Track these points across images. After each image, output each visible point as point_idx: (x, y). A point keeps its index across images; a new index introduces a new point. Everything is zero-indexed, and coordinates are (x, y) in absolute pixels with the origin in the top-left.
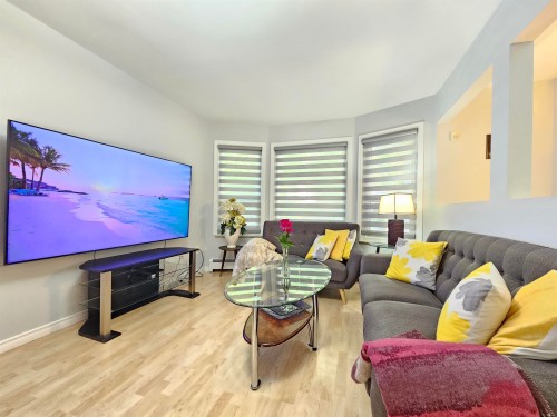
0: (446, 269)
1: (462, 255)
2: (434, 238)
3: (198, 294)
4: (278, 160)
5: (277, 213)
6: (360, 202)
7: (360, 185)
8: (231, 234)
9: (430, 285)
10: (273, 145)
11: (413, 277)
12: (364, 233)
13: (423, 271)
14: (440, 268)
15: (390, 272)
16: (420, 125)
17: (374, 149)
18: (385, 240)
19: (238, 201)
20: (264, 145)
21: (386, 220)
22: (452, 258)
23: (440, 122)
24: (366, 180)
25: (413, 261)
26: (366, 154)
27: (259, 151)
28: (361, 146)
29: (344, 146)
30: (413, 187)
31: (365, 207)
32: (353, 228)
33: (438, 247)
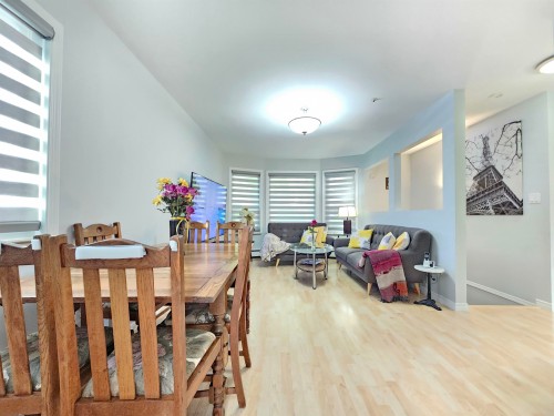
0: (373, 241)
1: (379, 234)
2: (367, 228)
4: (270, 182)
5: (271, 218)
6: (324, 210)
7: (324, 200)
9: (368, 248)
10: (267, 172)
11: (361, 245)
12: (330, 229)
13: (365, 242)
14: (371, 241)
15: (350, 245)
16: (356, 169)
17: (331, 179)
18: (342, 232)
19: (249, 210)
20: (261, 171)
21: (342, 221)
22: (376, 236)
24: (327, 197)
25: (359, 239)
26: (327, 182)
27: (258, 175)
28: (324, 176)
29: (314, 176)
30: (354, 202)
31: (327, 213)
32: (324, 225)
33: (370, 231)
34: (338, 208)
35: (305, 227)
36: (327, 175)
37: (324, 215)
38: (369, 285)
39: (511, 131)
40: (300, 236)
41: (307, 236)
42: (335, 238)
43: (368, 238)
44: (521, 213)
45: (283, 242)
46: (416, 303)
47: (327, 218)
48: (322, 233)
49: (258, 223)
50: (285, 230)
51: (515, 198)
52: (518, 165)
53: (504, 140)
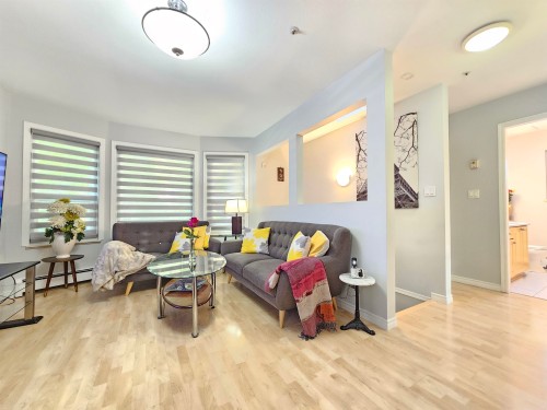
0: (272, 242)
1: (279, 233)
2: (262, 226)
3: (41, 318)
4: (120, 160)
5: (119, 215)
6: (205, 205)
7: (205, 191)
8: (67, 241)
9: (267, 252)
10: (114, 144)
11: (258, 249)
12: (213, 228)
13: (263, 244)
14: (269, 242)
15: (244, 249)
16: (246, 155)
17: (215, 164)
18: (230, 232)
19: (72, 202)
20: (103, 142)
21: (230, 218)
22: (274, 236)
23: (259, 155)
24: (209, 188)
25: (254, 241)
26: (209, 167)
27: (97, 146)
28: (205, 160)
29: (192, 158)
30: (243, 195)
31: (209, 208)
32: (206, 223)
33: (266, 231)
34: (225, 201)
35: (177, 227)
36: (210, 158)
37: (205, 212)
38: (282, 313)
39: (407, 124)
40: (171, 241)
41: (180, 241)
42: (222, 240)
43: (265, 240)
44: (416, 206)
45: (140, 254)
46: (343, 328)
47: (209, 215)
48: (203, 236)
49: (95, 224)
50: (145, 234)
51: (411, 191)
52: (414, 158)
53: (400, 131)
